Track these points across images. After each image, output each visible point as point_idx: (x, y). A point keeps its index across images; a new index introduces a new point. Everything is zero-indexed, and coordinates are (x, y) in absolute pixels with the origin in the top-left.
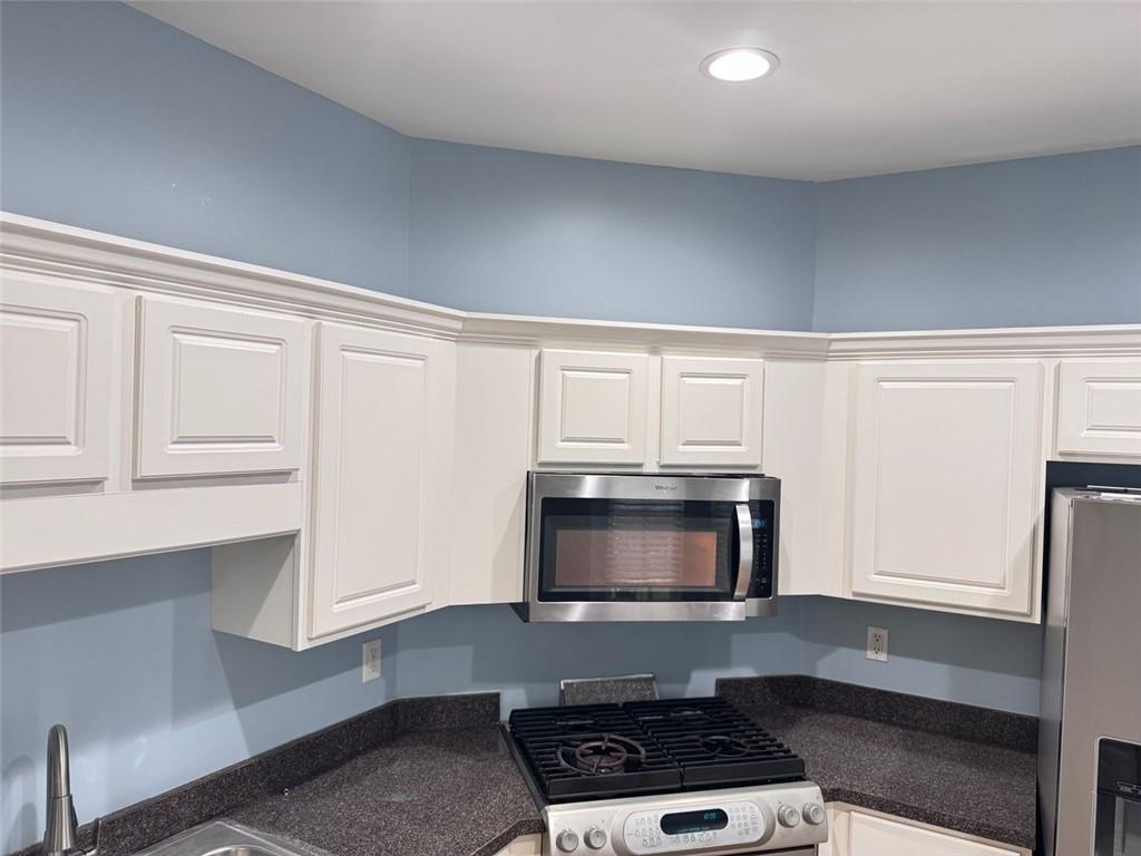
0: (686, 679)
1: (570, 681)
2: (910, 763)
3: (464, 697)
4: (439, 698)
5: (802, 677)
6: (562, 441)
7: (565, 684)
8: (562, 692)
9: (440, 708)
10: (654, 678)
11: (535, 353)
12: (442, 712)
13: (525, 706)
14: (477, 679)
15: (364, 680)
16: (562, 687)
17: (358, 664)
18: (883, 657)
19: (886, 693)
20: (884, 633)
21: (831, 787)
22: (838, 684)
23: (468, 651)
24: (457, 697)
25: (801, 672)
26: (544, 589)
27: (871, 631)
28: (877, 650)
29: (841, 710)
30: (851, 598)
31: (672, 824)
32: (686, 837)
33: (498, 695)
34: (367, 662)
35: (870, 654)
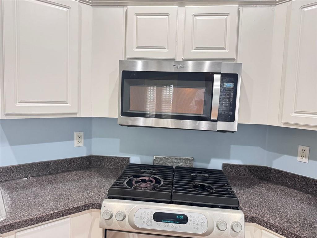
0: (208, 162)
1: (158, 156)
2: (307, 212)
3: (116, 157)
4: (106, 157)
5: (265, 167)
6: (137, 48)
7: (156, 158)
8: (154, 160)
9: (107, 160)
10: (193, 159)
11: (125, 9)
12: (108, 162)
13: (140, 163)
14: (121, 151)
15: (75, 146)
16: (154, 159)
17: (73, 139)
18: (306, 160)
19: (306, 178)
20: (307, 149)
21: (252, 215)
22: (282, 172)
23: (118, 140)
24: (113, 157)
25: (265, 165)
26: (124, 111)
27: (301, 148)
28: (303, 157)
29: (283, 184)
30: (282, 126)
31: (158, 217)
32: (165, 224)
33: (128, 158)
34: (76, 139)
35: (299, 159)
